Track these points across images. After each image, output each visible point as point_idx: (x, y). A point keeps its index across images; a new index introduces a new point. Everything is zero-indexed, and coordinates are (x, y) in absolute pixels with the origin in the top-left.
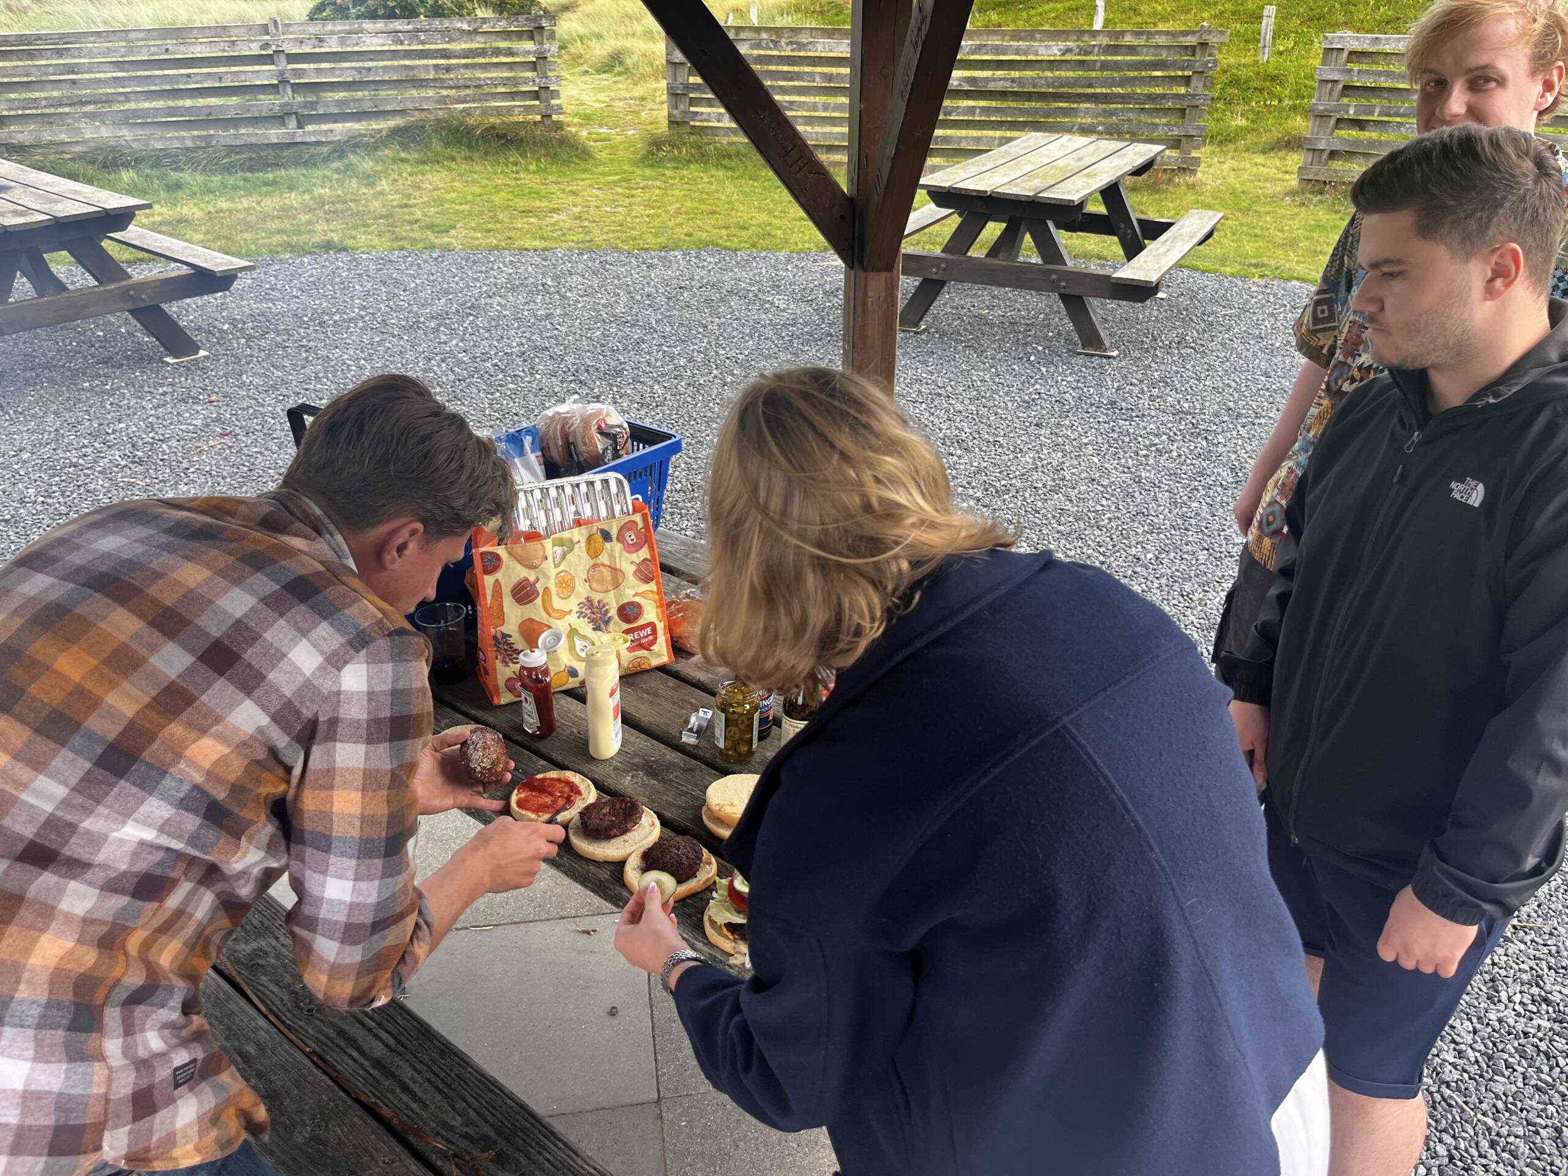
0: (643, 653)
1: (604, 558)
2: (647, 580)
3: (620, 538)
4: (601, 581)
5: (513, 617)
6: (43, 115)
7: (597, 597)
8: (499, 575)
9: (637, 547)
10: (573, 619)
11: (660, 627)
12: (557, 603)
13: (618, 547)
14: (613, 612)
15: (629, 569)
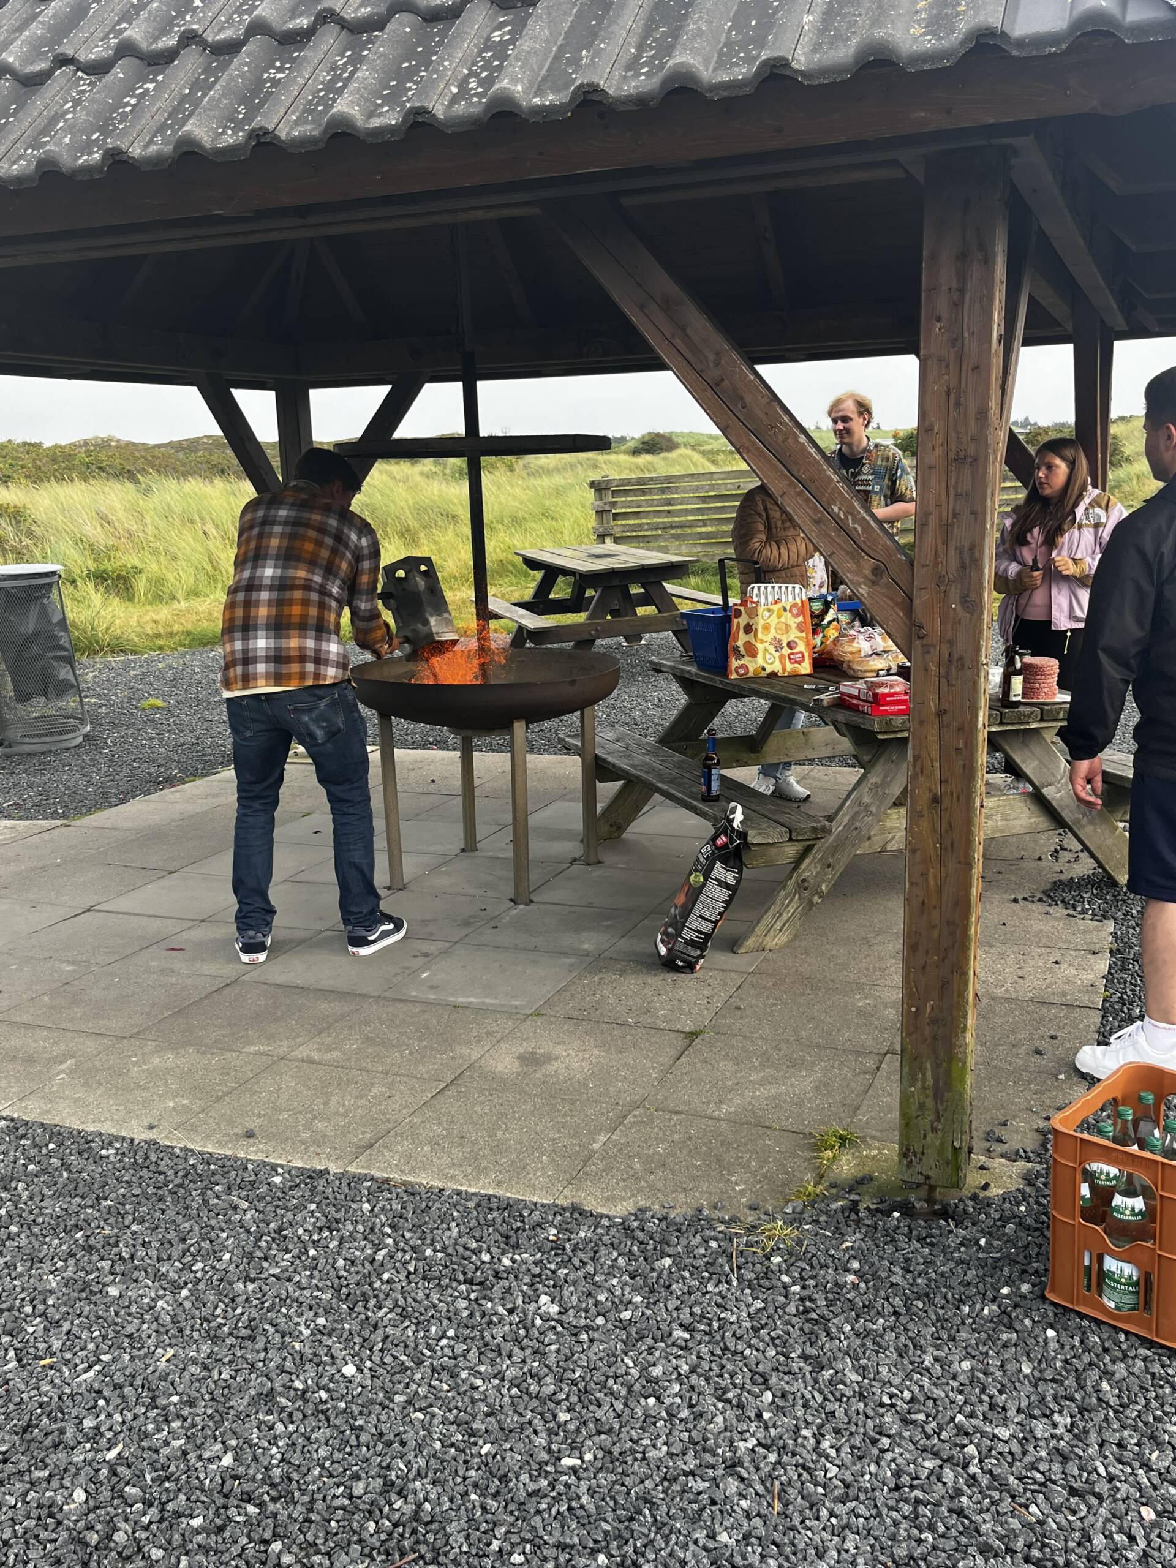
0: (796, 665)
1: (783, 619)
2: (802, 631)
3: (791, 611)
4: (780, 629)
5: (742, 639)
6: (644, 536)
7: (778, 637)
8: (740, 620)
9: (797, 616)
10: (767, 645)
11: (806, 655)
12: (760, 635)
13: (789, 615)
14: (785, 644)
15: (794, 626)
